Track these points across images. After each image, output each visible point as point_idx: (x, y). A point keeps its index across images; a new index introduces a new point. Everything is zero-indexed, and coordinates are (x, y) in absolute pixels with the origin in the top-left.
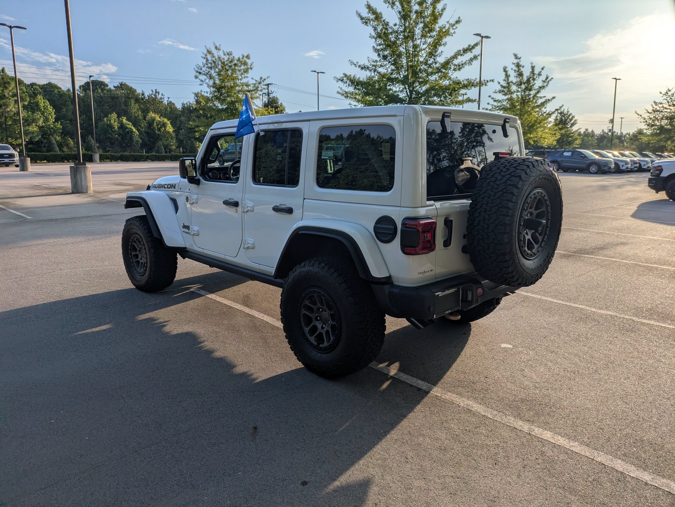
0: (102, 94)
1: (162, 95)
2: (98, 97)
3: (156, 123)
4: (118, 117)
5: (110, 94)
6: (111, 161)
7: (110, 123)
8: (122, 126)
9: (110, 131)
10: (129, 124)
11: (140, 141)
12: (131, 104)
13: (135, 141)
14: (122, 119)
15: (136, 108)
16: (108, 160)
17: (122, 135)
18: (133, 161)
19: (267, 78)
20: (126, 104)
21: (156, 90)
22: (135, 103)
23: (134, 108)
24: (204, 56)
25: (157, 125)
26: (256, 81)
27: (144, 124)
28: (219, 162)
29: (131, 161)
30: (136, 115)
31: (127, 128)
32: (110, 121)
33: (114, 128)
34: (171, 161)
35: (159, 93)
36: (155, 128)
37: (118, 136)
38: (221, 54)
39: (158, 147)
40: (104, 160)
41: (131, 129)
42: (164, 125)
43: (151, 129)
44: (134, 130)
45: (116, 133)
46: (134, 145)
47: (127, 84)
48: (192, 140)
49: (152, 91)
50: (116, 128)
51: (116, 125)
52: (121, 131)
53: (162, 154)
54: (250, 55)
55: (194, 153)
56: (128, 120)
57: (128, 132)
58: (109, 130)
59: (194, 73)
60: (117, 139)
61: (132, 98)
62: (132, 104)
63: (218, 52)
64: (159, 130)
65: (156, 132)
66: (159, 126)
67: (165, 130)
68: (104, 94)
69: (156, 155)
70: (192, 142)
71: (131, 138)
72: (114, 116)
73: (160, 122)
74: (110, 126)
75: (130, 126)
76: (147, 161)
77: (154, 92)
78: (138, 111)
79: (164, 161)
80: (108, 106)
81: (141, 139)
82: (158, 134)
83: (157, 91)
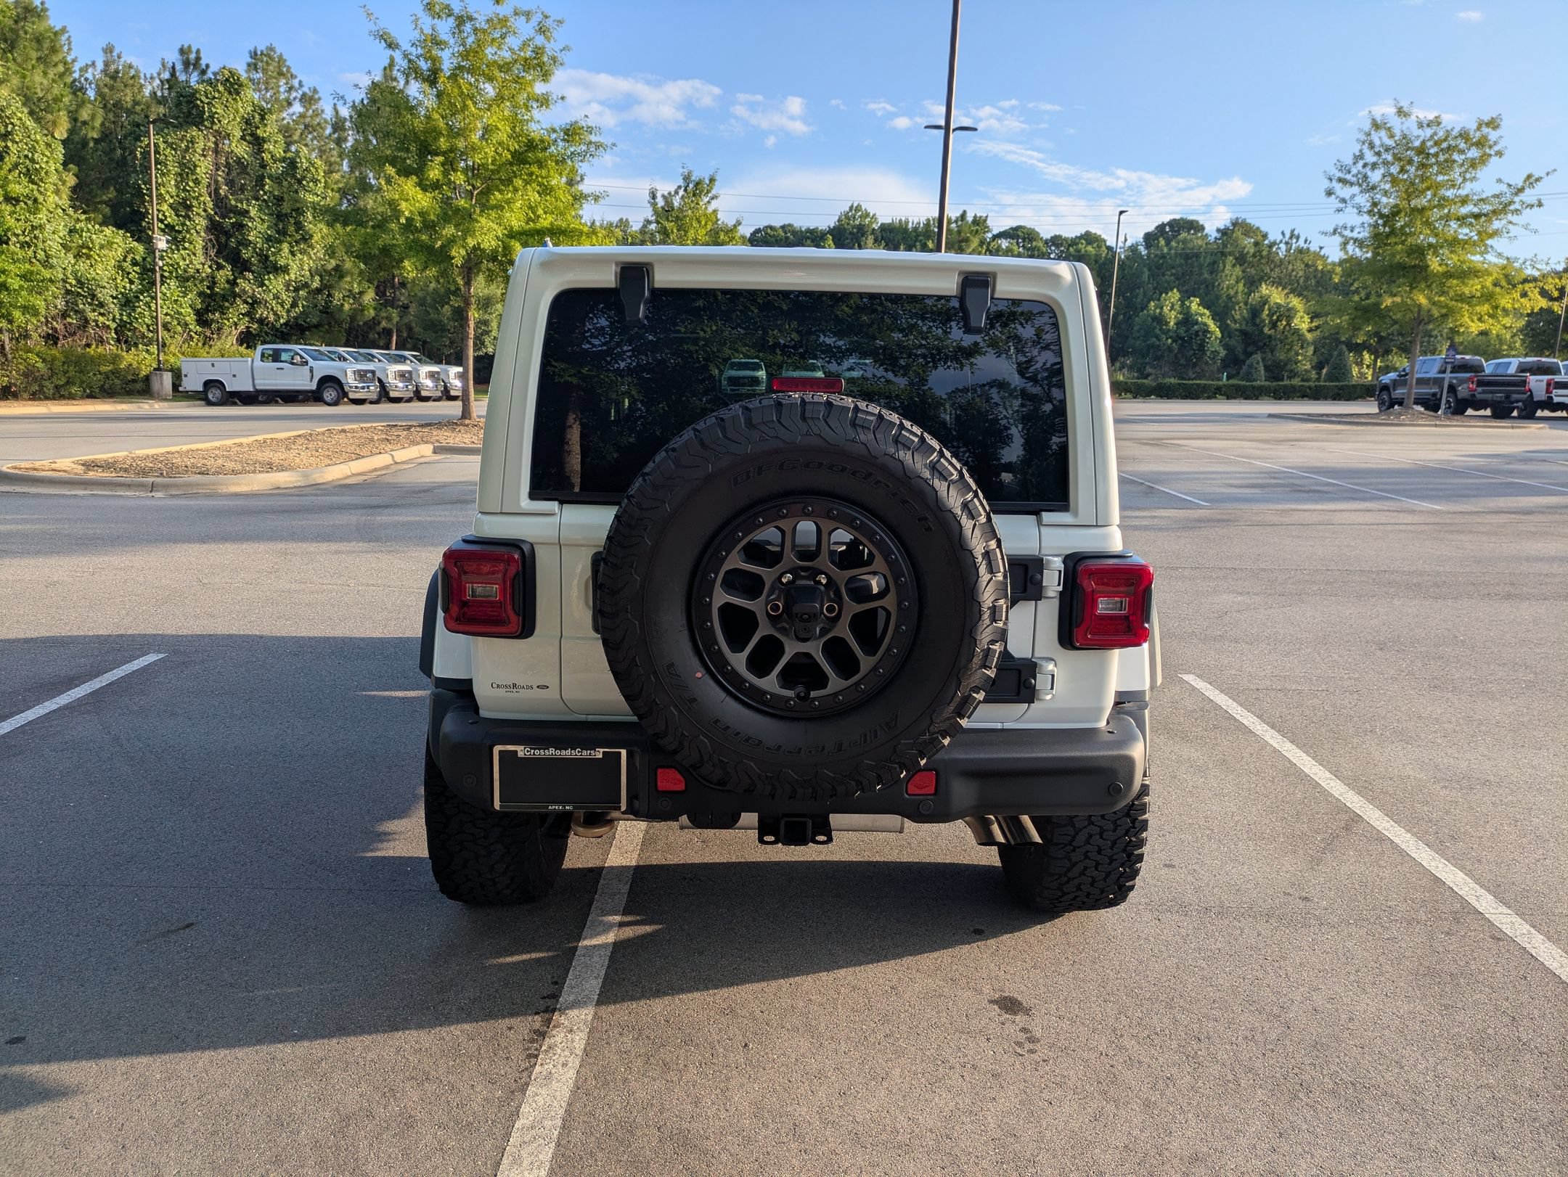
0: (1165, 250)
1: (1306, 241)
2: (1156, 256)
3: (1269, 310)
4: (1182, 300)
5: (1183, 249)
6: (1135, 398)
7: (1160, 314)
8: (1187, 320)
9: (1157, 331)
10: (1202, 315)
11: (1223, 353)
12: (1225, 267)
13: (1208, 354)
14: (1191, 302)
15: (1234, 277)
16: (1129, 395)
17: (1182, 338)
18: (1183, 398)
19: (1548, 174)
20: (1214, 268)
21: (1293, 231)
22: (1234, 266)
23: (1231, 278)
24: (1363, 137)
25: (1271, 315)
26: (1510, 185)
27: (1239, 313)
28: (1379, 404)
29: (1177, 397)
30: (1232, 292)
31: (1197, 323)
32: (1162, 308)
33: (1167, 323)
34: (1276, 399)
35: (1298, 238)
36: (1264, 320)
37: (1173, 341)
38: (1410, 126)
39: (1251, 366)
40: (1120, 395)
41: (1205, 324)
42: (1289, 313)
43: (1254, 324)
44: (1213, 326)
45: (1171, 334)
46: (1207, 363)
47: (1248, 221)
48: (1341, 350)
49: (1283, 234)
50: (1172, 323)
51: (1172, 317)
52: (1182, 331)
53: (1254, 383)
54: (1503, 117)
55: (1338, 380)
56: (1204, 304)
57: (1197, 333)
58: (1155, 328)
59: (1326, 184)
60: (1170, 349)
61: (1230, 254)
62: (1227, 267)
63: (1402, 123)
64: (1274, 325)
65: (1266, 330)
66: (1275, 318)
67: (1289, 324)
68: (1170, 249)
69: (1239, 386)
70: (1341, 354)
71: (1202, 347)
72: (1175, 295)
73: (1279, 306)
74: (1160, 320)
75: (1205, 318)
76: (1216, 398)
77: (1288, 235)
78: (1237, 282)
79: (1257, 399)
80: (1173, 275)
81: (1226, 347)
82: (1270, 337)
83: (1296, 233)
